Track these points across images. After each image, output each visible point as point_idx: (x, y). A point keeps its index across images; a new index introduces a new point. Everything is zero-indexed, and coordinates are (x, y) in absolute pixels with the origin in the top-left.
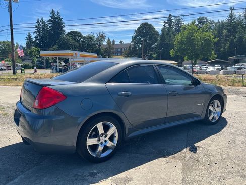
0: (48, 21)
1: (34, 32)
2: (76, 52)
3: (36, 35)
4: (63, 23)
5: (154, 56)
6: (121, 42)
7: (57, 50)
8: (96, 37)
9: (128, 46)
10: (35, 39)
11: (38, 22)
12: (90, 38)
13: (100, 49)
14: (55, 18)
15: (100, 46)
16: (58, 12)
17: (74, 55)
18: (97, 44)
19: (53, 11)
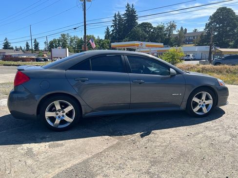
0: (123, 15)
1: (112, 26)
2: (141, 42)
3: (112, 28)
4: (137, 15)
5: (231, 44)
6: (196, 30)
7: (129, 41)
8: (166, 26)
9: (200, 35)
10: (112, 32)
11: (115, 17)
12: (160, 29)
13: (169, 39)
14: (130, 11)
15: (169, 35)
16: (133, 5)
17: (140, 46)
18: (167, 34)
19: (128, 5)
